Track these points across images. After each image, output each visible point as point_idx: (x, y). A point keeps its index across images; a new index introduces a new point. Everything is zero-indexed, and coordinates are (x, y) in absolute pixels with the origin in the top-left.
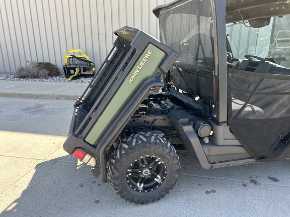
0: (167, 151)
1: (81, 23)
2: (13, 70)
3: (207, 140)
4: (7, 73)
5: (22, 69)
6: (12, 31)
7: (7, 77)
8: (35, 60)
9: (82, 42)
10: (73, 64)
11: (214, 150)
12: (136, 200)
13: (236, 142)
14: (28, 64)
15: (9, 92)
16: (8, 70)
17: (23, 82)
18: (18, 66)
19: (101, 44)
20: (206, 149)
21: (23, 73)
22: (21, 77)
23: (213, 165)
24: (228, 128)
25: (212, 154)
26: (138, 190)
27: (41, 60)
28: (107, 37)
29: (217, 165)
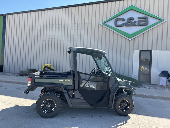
0: (56, 98)
1: (53, 52)
2: (18, 72)
3: (71, 96)
4: (15, 73)
5: (22, 72)
6: (22, 54)
7: (14, 75)
8: (29, 68)
9: (52, 61)
10: (46, 71)
11: (74, 100)
12: (43, 115)
13: (82, 98)
14: (26, 69)
15: (13, 81)
16: (16, 72)
17: (21, 77)
18: (21, 70)
19: (60, 62)
20: (71, 99)
21: (22, 73)
22: (21, 75)
23: (74, 106)
24: (79, 92)
25: (73, 101)
26: (45, 112)
27: (32, 68)
28: (64, 59)
29: (75, 106)
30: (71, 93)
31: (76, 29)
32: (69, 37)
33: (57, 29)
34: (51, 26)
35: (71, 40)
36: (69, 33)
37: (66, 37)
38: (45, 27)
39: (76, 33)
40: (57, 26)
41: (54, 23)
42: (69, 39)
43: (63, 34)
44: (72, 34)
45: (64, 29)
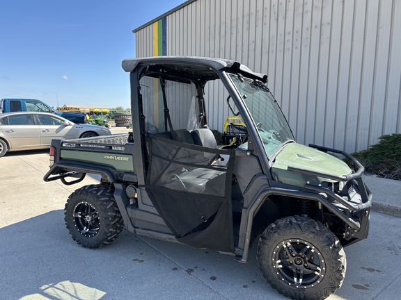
3: (132, 202)
13: (154, 210)
20: (129, 209)
23: (137, 229)
24: (146, 192)
29: (140, 230)
30: (131, 192)
31: (307, 12)
32: (289, 37)
33: (260, 23)
34: (246, 19)
35: (294, 47)
36: (289, 29)
37: (281, 39)
38: (234, 23)
39: (307, 24)
40: (260, 15)
41: (253, 10)
42: (288, 45)
43: (273, 33)
44: (298, 27)
45: (277, 19)
